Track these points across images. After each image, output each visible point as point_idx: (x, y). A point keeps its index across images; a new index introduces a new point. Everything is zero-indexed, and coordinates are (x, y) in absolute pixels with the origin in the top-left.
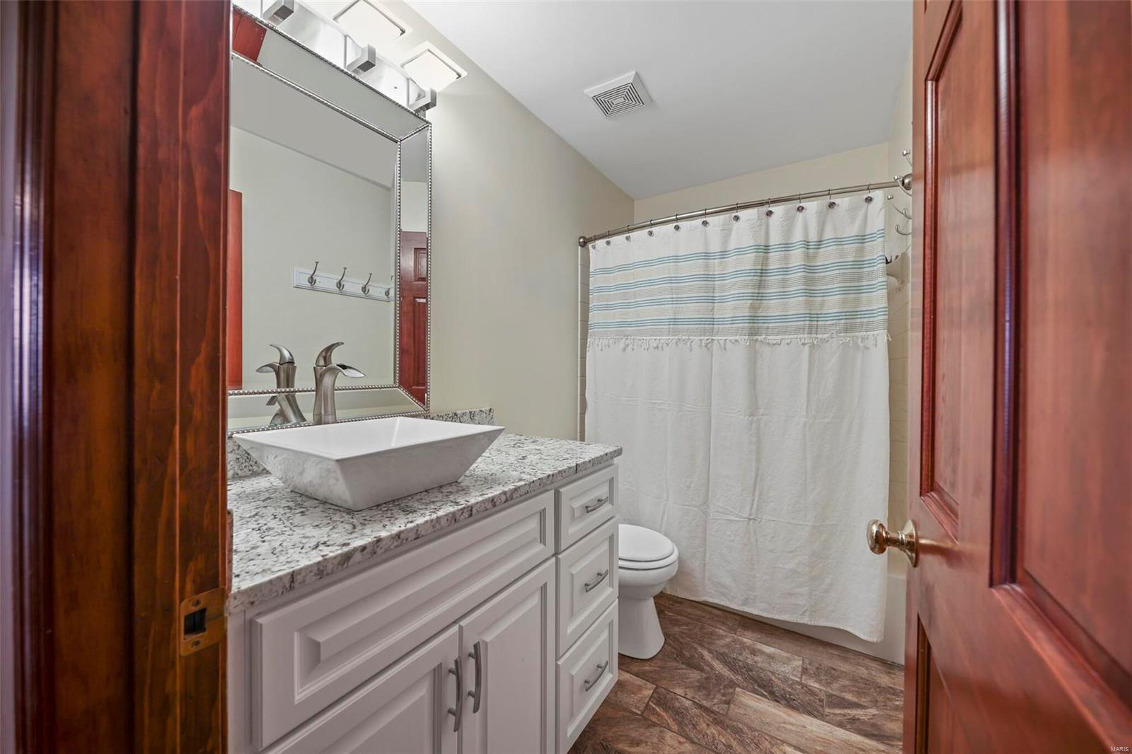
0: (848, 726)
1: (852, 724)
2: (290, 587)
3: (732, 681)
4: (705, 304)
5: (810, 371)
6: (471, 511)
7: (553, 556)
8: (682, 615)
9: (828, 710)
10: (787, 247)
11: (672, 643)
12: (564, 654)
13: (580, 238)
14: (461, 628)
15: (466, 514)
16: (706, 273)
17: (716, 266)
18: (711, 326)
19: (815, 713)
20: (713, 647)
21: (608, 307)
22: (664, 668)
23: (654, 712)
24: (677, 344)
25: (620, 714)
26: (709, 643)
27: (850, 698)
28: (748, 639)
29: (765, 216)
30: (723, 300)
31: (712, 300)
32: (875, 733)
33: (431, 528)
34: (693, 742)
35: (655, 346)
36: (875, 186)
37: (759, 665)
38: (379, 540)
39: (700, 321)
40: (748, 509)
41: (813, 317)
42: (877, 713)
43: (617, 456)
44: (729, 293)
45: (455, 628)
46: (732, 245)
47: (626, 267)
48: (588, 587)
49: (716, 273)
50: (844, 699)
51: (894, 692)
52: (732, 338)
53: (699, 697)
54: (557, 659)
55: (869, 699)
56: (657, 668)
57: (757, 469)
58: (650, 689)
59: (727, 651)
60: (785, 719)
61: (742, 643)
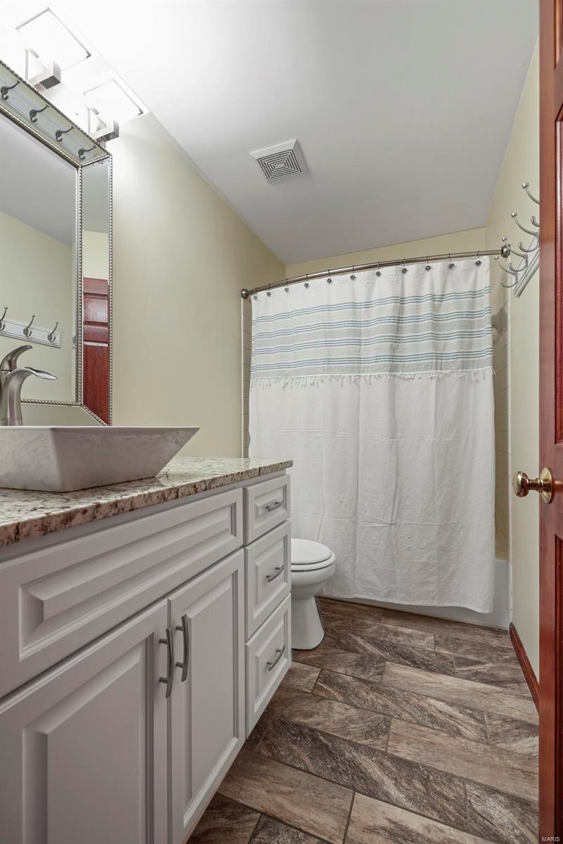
0: (474, 678)
1: (476, 676)
2: (15, 538)
3: (382, 657)
4: (354, 346)
5: (437, 398)
6: (177, 492)
7: (242, 547)
8: (336, 613)
9: (457, 669)
10: (418, 299)
11: (330, 635)
12: (252, 636)
13: (243, 290)
14: (169, 602)
15: (173, 495)
16: (354, 320)
17: (362, 315)
18: (359, 365)
19: (448, 672)
20: (363, 634)
21: (268, 351)
22: (326, 655)
23: (322, 689)
24: (330, 380)
25: (294, 694)
26: (360, 631)
27: (472, 658)
28: (390, 625)
29: (401, 273)
30: (368, 342)
31: (359, 343)
32: (494, 680)
33: (144, 502)
34: (357, 707)
35: (312, 382)
36: (483, 253)
37: (402, 643)
38: (98, 506)
39: (350, 360)
40: (390, 515)
41: (438, 356)
42: (492, 666)
43: (288, 467)
44: (374, 336)
45: (165, 602)
46: (375, 297)
47: (286, 315)
48: (269, 578)
49: (362, 320)
50: (467, 659)
51: (504, 650)
52: (376, 374)
53: (358, 673)
54: (246, 642)
55: (486, 657)
56: (320, 656)
57: (397, 482)
58: (316, 672)
59: (375, 636)
60: (425, 679)
61: (387, 629)
